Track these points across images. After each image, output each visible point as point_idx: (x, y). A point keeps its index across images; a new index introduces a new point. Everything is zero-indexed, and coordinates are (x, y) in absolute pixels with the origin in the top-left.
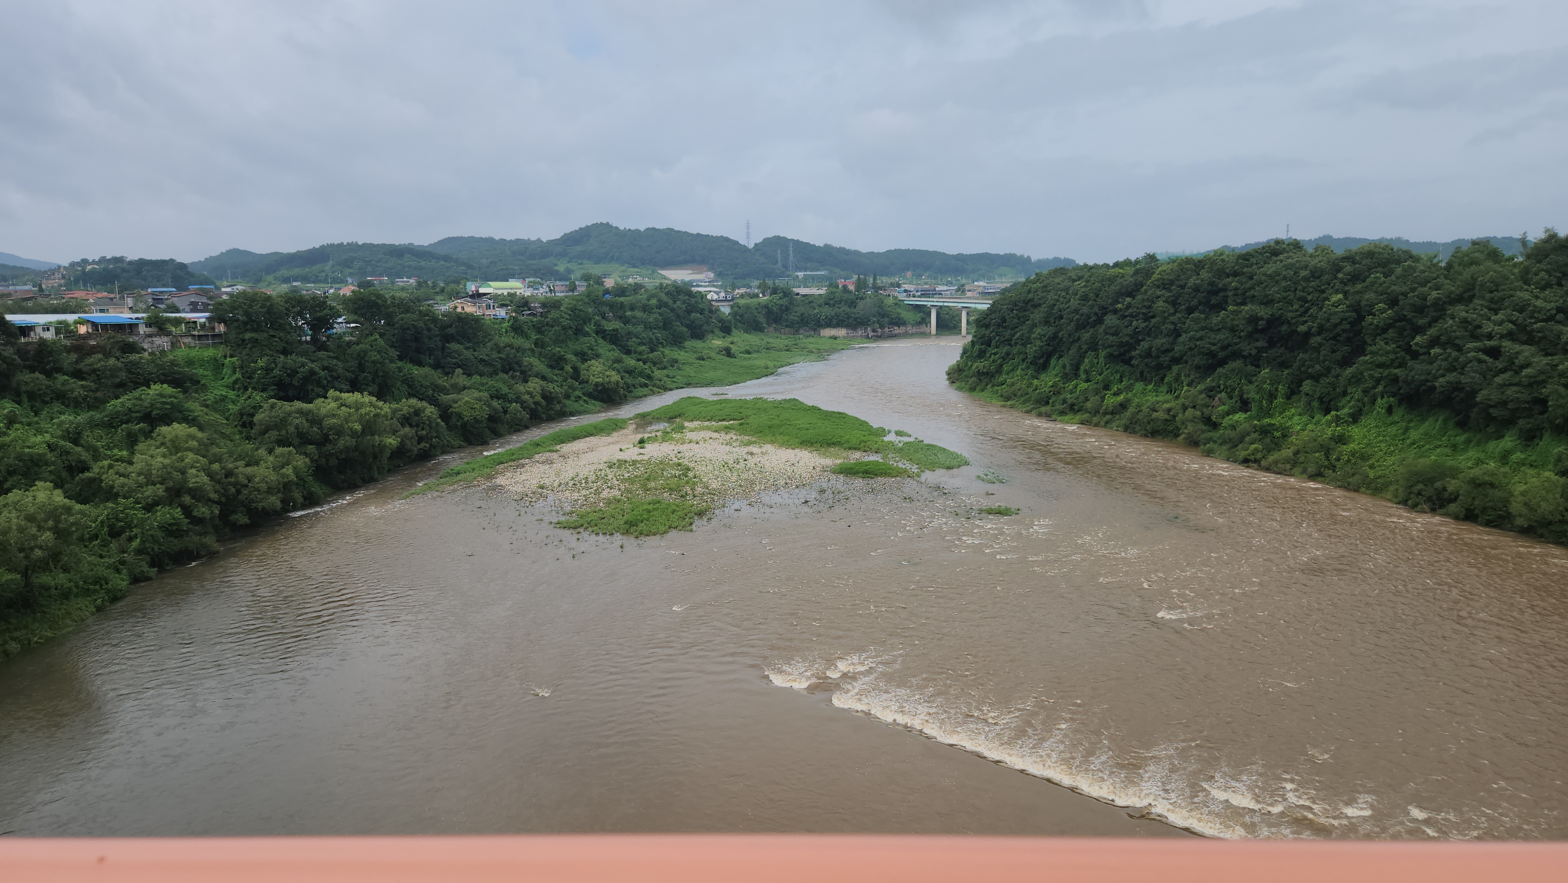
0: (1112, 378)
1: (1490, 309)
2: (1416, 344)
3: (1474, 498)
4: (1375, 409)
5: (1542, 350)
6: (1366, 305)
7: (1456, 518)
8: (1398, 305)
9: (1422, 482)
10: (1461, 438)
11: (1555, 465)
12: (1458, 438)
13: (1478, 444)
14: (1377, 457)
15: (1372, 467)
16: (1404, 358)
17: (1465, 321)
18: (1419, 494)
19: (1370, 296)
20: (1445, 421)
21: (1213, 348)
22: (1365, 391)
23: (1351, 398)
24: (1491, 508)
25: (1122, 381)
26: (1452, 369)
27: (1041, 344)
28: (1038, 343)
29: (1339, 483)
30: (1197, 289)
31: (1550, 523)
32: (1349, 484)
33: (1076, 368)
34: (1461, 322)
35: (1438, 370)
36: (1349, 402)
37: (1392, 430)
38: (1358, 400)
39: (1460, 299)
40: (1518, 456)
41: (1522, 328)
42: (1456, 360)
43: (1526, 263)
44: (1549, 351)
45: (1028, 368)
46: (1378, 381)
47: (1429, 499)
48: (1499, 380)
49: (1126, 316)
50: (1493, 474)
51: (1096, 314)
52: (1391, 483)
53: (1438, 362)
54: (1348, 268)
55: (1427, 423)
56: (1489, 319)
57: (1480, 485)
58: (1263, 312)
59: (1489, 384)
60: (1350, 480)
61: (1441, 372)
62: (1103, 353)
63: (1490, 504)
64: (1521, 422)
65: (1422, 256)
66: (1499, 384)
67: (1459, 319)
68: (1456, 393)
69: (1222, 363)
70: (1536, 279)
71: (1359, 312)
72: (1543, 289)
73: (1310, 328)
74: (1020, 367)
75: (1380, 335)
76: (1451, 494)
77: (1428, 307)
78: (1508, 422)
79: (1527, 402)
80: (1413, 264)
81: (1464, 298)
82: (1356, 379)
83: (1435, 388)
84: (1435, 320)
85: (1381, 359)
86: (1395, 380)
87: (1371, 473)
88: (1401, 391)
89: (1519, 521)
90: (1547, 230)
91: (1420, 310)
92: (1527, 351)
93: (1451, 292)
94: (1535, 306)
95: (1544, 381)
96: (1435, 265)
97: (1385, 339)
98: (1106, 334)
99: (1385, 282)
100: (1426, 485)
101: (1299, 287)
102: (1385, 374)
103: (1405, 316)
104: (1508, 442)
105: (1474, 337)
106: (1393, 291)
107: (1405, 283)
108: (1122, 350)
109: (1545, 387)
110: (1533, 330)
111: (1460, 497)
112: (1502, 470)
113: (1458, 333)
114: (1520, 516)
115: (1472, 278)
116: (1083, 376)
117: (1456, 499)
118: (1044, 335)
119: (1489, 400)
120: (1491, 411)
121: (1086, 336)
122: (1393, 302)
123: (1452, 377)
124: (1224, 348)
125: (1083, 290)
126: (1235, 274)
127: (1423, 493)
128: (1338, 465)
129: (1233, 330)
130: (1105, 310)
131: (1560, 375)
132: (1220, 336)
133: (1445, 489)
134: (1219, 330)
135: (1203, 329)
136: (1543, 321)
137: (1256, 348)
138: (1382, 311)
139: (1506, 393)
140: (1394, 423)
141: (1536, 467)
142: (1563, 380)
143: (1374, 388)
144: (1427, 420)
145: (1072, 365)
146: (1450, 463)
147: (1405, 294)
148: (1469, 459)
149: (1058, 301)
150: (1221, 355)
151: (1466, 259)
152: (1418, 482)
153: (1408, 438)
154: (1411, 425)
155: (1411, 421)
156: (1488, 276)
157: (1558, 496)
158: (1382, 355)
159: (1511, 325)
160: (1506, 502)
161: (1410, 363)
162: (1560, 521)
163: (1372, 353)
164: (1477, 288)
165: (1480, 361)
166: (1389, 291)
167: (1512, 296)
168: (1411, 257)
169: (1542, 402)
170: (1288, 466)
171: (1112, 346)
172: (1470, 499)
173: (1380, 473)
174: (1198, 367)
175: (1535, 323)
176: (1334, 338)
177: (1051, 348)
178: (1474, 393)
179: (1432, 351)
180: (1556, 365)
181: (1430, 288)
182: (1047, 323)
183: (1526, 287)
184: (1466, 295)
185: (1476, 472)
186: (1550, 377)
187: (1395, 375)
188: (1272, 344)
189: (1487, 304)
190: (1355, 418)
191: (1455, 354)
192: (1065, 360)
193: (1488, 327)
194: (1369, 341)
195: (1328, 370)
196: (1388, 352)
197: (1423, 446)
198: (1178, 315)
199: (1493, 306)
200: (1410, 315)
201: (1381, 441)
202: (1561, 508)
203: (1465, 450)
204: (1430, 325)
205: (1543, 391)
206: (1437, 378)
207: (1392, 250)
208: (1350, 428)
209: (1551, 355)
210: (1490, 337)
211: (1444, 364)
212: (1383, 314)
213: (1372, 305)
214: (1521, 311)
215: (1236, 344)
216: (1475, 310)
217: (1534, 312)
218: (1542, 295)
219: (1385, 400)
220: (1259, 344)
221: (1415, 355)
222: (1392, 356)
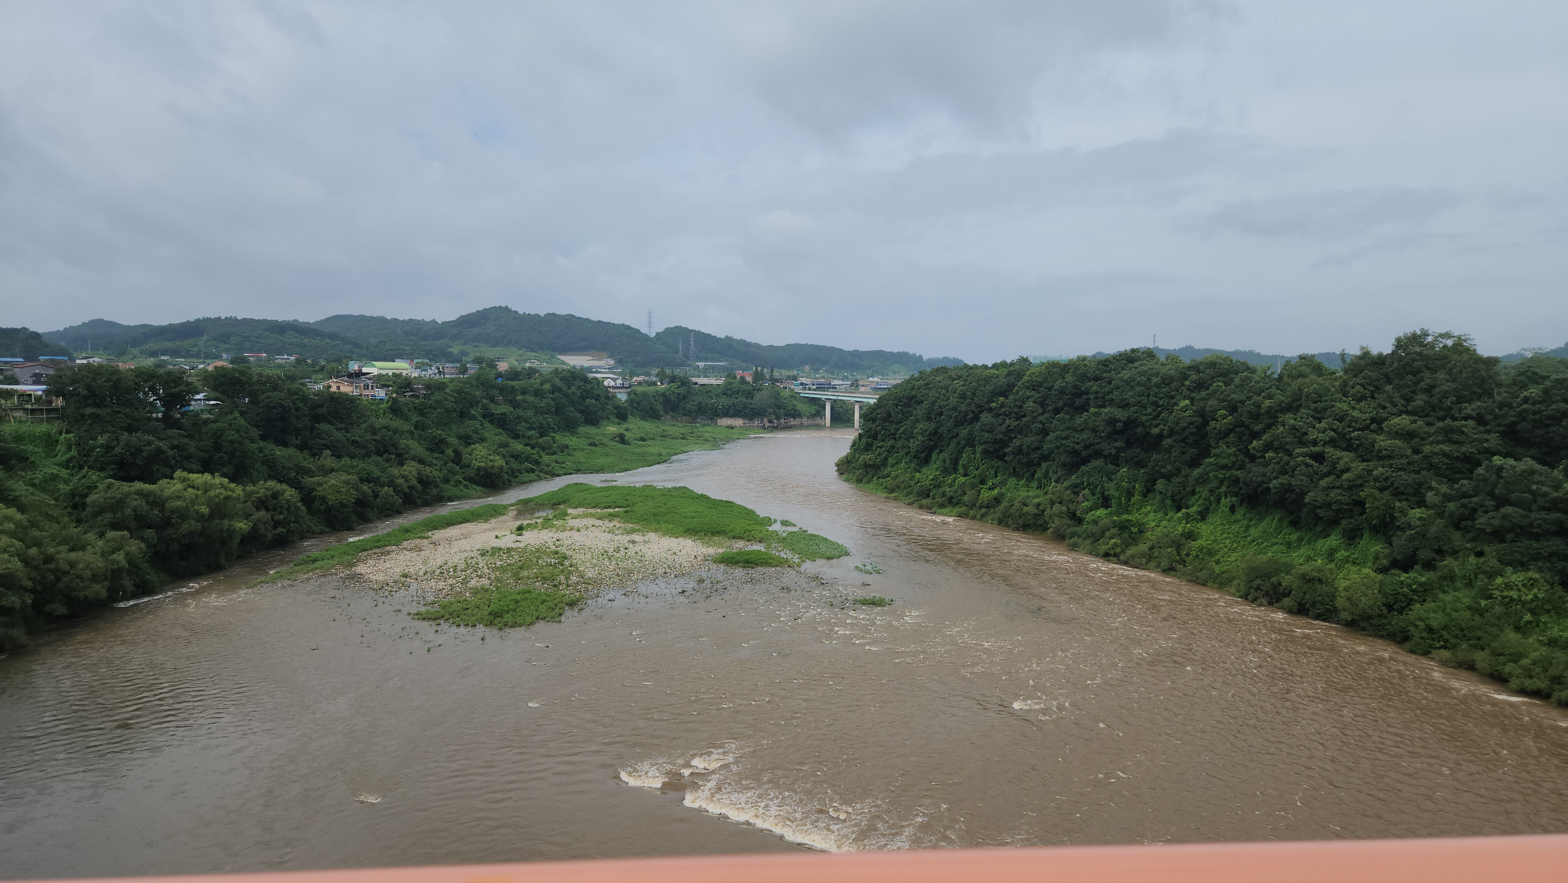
0: (988, 473)
1: (1315, 418)
2: (1254, 448)
3: (1305, 593)
4: (1220, 508)
5: (1360, 456)
6: (1210, 411)
7: (1290, 611)
8: (1237, 412)
9: (1260, 577)
10: (1294, 537)
11: (1374, 563)
12: (1292, 536)
13: (1309, 542)
14: (1222, 553)
15: (1218, 562)
16: (1243, 461)
17: (1293, 428)
18: (1258, 588)
19: (1212, 402)
20: (1280, 520)
21: (1077, 447)
22: (1211, 491)
23: (1200, 497)
24: (1320, 602)
25: (997, 476)
26: (1284, 472)
27: (923, 439)
28: (920, 438)
29: (1189, 577)
30: (1062, 391)
31: (1370, 617)
32: (1198, 578)
33: (955, 462)
34: (1290, 429)
35: (1272, 473)
36: (1198, 500)
37: (1235, 528)
38: (1205, 499)
39: (1289, 408)
40: (1342, 554)
41: (1342, 436)
42: (1287, 464)
43: (1345, 377)
44: (1365, 457)
45: (911, 461)
46: (1222, 482)
47: (1267, 594)
48: (1323, 483)
49: (1000, 415)
50: (1320, 571)
51: (973, 412)
52: (1234, 578)
53: (1272, 465)
54: (1194, 377)
55: (1265, 522)
56: (1314, 427)
57: (1309, 581)
58: (1121, 415)
59: (1315, 487)
60: (1198, 574)
61: (1274, 474)
62: (979, 449)
63: (1319, 598)
64: (1344, 522)
65: (1258, 368)
66: (1324, 487)
67: (1289, 426)
68: (1288, 495)
69: (1086, 461)
70: (1352, 391)
71: (1205, 417)
72: (1359, 400)
73: (1162, 431)
74: (904, 460)
75: (1223, 439)
76: (1286, 589)
77: (1262, 414)
78: (1333, 522)
79: (1348, 504)
80: (1249, 375)
81: (1292, 407)
82: (1203, 480)
83: (1268, 489)
84: (1269, 426)
85: (1224, 461)
86: (1236, 481)
87: (1217, 569)
88: (1242, 492)
89: (1344, 615)
90: (1362, 348)
91: (1256, 417)
92: (1346, 457)
93: (1282, 402)
94: (1352, 416)
95: (1361, 485)
96: (1269, 376)
97: (1227, 443)
98: (982, 430)
99: (1226, 390)
100: (1264, 581)
101: (1152, 393)
102: (1227, 475)
103: (1243, 422)
104: (1333, 541)
105: (1302, 443)
106: (1232, 399)
107: (1242, 392)
108: (996, 447)
109: (1363, 491)
110: (1351, 439)
111: (1293, 592)
112: (1329, 566)
113: (1288, 439)
114: (1344, 610)
115: (1299, 389)
116: (961, 471)
117: (1290, 593)
118: (926, 431)
119: (1316, 501)
120: (1318, 511)
121: (964, 432)
122: (1233, 409)
123: (1284, 479)
124: (1087, 447)
125: (961, 388)
126: (1096, 379)
127: (1262, 587)
128: (1188, 559)
129: (1094, 430)
130: (981, 409)
131: (1375, 480)
132: (1084, 436)
133: (1280, 584)
134: (1082, 430)
135: (1068, 429)
136: (1359, 430)
137: (1115, 448)
138: (1224, 417)
139: (1330, 495)
140: (1237, 521)
141: (1358, 564)
142: (1377, 485)
143: (1219, 487)
144: (1265, 519)
145: (951, 459)
146: (1285, 559)
147: (1242, 402)
148: (1301, 556)
149: (938, 398)
150: (1085, 453)
151: (1294, 371)
152: (1257, 577)
153: (1249, 536)
154: (1252, 523)
155: (1251, 520)
156: (1312, 388)
157: (1376, 591)
158: (1224, 458)
159: (1332, 433)
160: (1333, 597)
161: (1248, 466)
162: (1379, 615)
163: (1215, 455)
164: (1304, 398)
165: (1307, 465)
166: (1229, 398)
167: (1333, 406)
168: (1248, 368)
169: (1361, 504)
170: (1144, 561)
171: (987, 443)
172: (1302, 594)
173: (1225, 568)
174: (1064, 465)
175: (1353, 431)
176: (1183, 441)
177: (932, 443)
178: (1303, 494)
179: (1267, 455)
180: (1372, 471)
181: (1264, 397)
182: (928, 419)
183: (1344, 399)
184: (1295, 404)
185: (1306, 568)
186: (1366, 481)
187: (1236, 475)
188: (1129, 444)
189: (1312, 413)
190: (1203, 515)
191: (1286, 458)
192: (945, 455)
193: (1313, 435)
194: (1213, 444)
195: (1179, 470)
196: (1229, 455)
197: (1262, 543)
198: (1046, 415)
199: (1317, 415)
200: (1247, 422)
201: (1225, 538)
202: (1379, 603)
203: (1298, 547)
204: (1264, 431)
205: (1361, 493)
206: (1271, 480)
207: (1232, 361)
208: (1199, 525)
209: (1368, 461)
210: (1315, 443)
211: (1277, 467)
212: (1226, 420)
213: (1214, 411)
214: (1341, 420)
215: (1098, 444)
216: (1302, 418)
217: (1351, 421)
218: (1358, 406)
219: (1228, 499)
220: (1118, 444)
221: (1253, 458)
222: (1233, 459)
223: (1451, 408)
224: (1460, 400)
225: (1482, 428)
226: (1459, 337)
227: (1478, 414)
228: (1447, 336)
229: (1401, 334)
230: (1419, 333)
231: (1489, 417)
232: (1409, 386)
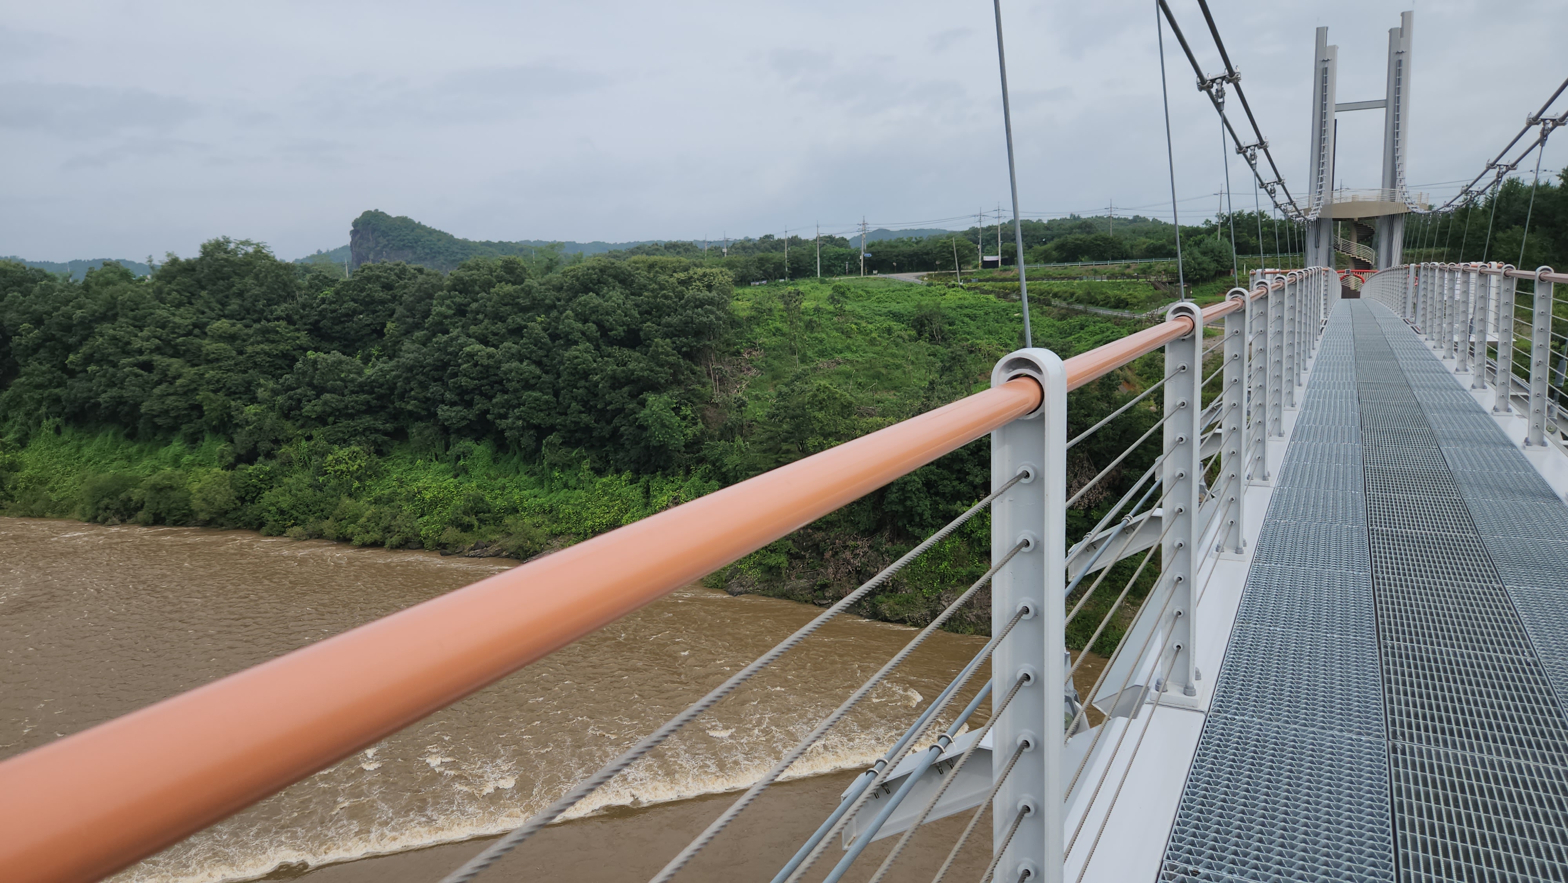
1: (135, 326)
2: (71, 362)
3: (158, 503)
4: (42, 431)
5: (189, 361)
6: (10, 325)
7: (146, 524)
8: (44, 325)
9: (107, 496)
10: (134, 449)
11: (220, 461)
12: (130, 450)
13: (150, 452)
14: (56, 478)
15: (52, 490)
16: (61, 378)
17: (114, 338)
18: (107, 508)
20: (115, 435)
22: (28, 414)
23: (14, 423)
24: (175, 509)
26: (112, 384)
29: (21, 513)
31: (226, 512)
32: (32, 511)
34: (111, 340)
35: (99, 386)
36: (13, 427)
37: (65, 450)
38: (22, 424)
39: (103, 318)
40: (187, 459)
41: (167, 343)
42: (114, 375)
43: (158, 284)
44: (194, 362)
46: (40, 403)
47: (117, 511)
48: (157, 391)
50: (170, 478)
52: (75, 503)
53: (98, 379)
55: (98, 440)
56: (136, 336)
57: (161, 490)
59: (149, 396)
60: (32, 507)
61: (102, 388)
63: (174, 505)
64: (184, 427)
65: (57, 276)
66: (159, 396)
67: (108, 336)
68: (121, 407)
70: (169, 298)
71: (4, 332)
72: (179, 305)
75: (31, 355)
76: (137, 503)
77: (75, 325)
78: (173, 429)
79: (186, 409)
80: (50, 283)
82: (16, 403)
83: (99, 404)
84: (85, 338)
85: (39, 380)
86: (57, 400)
87: (54, 497)
88: (66, 410)
89: (202, 516)
90: (169, 255)
91: (68, 329)
92: (176, 364)
93: (96, 311)
94: (174, 323)
95: (196, 389)
96: (71, 285)
97: (38, 359)
99: (24, 301)
100: (111, 499)
102: (45, 395)
103: (53, 335)
104: (176, 446)
105: (127, 353)
106: (35, 310)
107: (46, 302)
109: (198, 394)
110: (177, 345)
111: (147, 504)
112: (177, 472)
113: (110, 351)
114: (202, 511)
115: (112, 296)
117: (142, 506)
119: (153, 410)
120: (156, 420)
122: (38, 322)
123: (114, 392)
127: (111, 506)
128: (16, 493)
131: (208, 383)
133: (130, 499)
136: (183, 335)
138: (28, 331)
139: (167, 402)
140: (65, 443)
141: (204, 466)
142: (211, 387)
143: (37, 409)
144: (97, 436)
146: (129, 474)
147: (49, 314)
148: (145, 468)
151: (101, 279)
152: (103, 497)
153: (83, 456)
154: (84, 442)
155: (81, 439)
156: (127, 296)
157: (228, 488)
158: (37, 376)
159: (157, 341)
160: (187, 501)
161: (69, 382)
162: (234, 509)
163: (26, 374)
164: (119, 307)
165: (137, 375)
166: (31, 310)
167: (152, 314)
168: (46, 276)
169: (198, 407)
172: (156, 504)
173: (62, 494)
175: (178, 338)
178: (137, 405)
179: (89, 369)
180: (203, 374)
181: (73, 307)
183: (162, 305)
184: (110, 313)
185: (155, 478)
186: (199, 385)
187: (56, 394)
189: (131, 322)
190: (23, 442)
191: (111, 370)
193: (137, 344)
194: (20, 362)
196: (44, 373)
197: (99, 462)
199: (137, 323)
200: (59, 334)
201: (56, 463)
202: (233, 498)
203: (139, 460)
204: (80, 344)
205: (197, 397)
206: (99, 395)
207: (24, 268)
208: (19, 454)
209: (197, 365)
210: (140, 352)
211: (103, 380)
212: (30, 334)
213: (16, 325)
214: (163, 327)
216: (122, 327)
217: (174, 328)
218: (177, 313)
219: (51, 420)
221: (72, 374)
222: (49, 376)
223: (264, 311)
224: (270, 302)
225: (292, 327)
226: (258, 245)
227: (287, 315)
228: (247, 243)
229: (206, 242)
230: (222, 240)
231: (296, 317)
232: (222, 291)
